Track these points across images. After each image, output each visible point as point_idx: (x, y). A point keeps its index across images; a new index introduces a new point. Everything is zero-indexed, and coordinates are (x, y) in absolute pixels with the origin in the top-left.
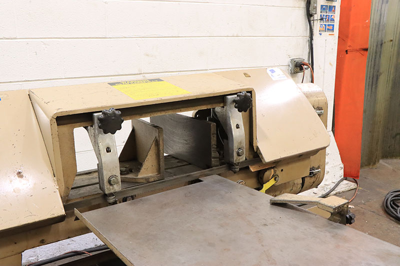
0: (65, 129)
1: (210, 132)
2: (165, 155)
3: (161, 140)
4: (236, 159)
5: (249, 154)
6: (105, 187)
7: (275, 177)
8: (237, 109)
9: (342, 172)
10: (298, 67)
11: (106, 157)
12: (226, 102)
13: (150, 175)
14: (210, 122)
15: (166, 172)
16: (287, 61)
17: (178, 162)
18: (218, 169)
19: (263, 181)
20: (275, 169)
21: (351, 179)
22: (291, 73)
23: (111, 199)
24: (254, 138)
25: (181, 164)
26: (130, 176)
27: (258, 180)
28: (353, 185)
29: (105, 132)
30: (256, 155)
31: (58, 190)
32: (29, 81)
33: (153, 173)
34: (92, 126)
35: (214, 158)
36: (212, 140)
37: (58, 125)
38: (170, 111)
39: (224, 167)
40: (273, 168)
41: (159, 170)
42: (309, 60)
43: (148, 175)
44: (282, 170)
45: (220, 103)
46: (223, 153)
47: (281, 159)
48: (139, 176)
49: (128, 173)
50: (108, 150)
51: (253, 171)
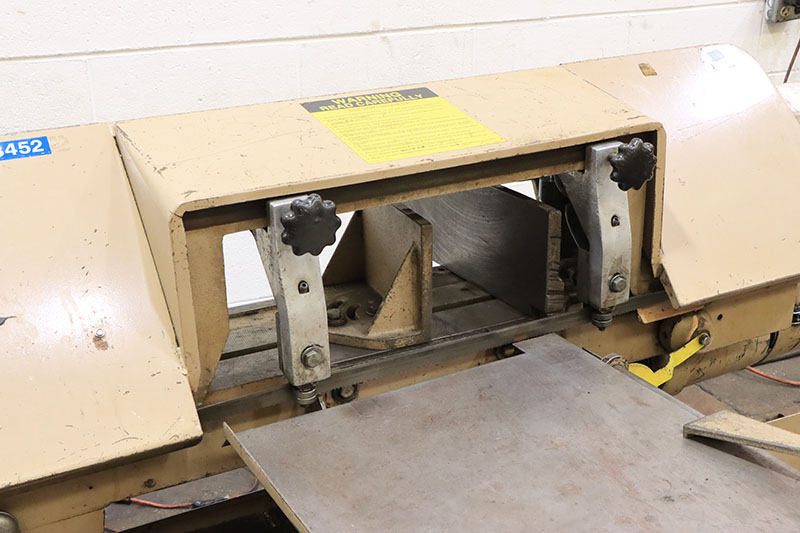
0: (202, 237)
1: (547, 232)
3: (426, 253)
4: (605, 298)
5: (639, 281)
6: (294, 371)
7: (701, 335)
8: (617, 184)
11: (297, 305)
12: (589, 162)
13: (397, 331)
14: (547, 208)
15: (435, 318)
17: (463, 290)
18: (562, 318)
19: (669, 346)
20: (704, 316)
22: (769, 22)
23: (307, 398)
24: (655, 244)
25: (471, 297)
26: (350, 331)
27: (658, 337)
29: (298, 252)
30: (656, 286)
31: (186, 379)
32: (103, 52)
33: (403, 326)
34: (266, 229)
35: (552, 292)
36: (549, 252)
37: (186, 230)
38: (451, 186)
39: (575, 315)
40: (697, 313)
41: (419, 320)
43: (391, 332)
44: (720, 317)
45: (574, 161)
46: (575, 275)
47: (720, 296)
48: (373, 334)
49: (344, 324)
50: (301, 288)
51: (645, 321)
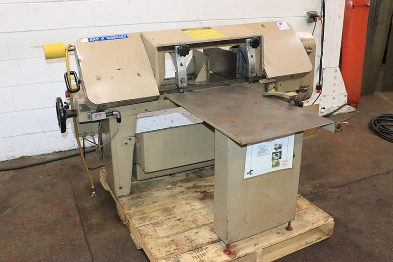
0: (161, 53)
1: (236, 59)
2: (211, 72)
4: (250, 75)
6: (179, 84)
7: (275, 88)
8: (251, 47)
9: (346, 99)
10: (312, 17)
11: (180, 69)
12: (246, 43)
13: (202, 80)
16: (305, 13)
17: (218, 76)
18: (240, 80)
19: (268, 90)
20: (276, 84)
21: (354, 105)
22: (307, 22)
23: (182, 90)
25: (220, 77)
27: (265, 89)
28: (352, 109)
29: (181, 56)
34: (174, 53)
35: (238, 73)
37: (158, 51)
40: (274, 82)
41: (207, 78)
42: (321, 13)
43: (200, 81)
44: (280, 85)
45: (243, 43)
48: (196, 81)
50: (181, 65)
51: (261, 83)
